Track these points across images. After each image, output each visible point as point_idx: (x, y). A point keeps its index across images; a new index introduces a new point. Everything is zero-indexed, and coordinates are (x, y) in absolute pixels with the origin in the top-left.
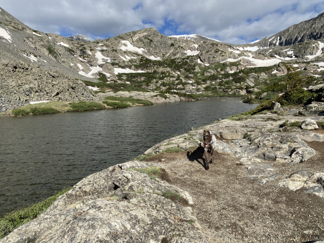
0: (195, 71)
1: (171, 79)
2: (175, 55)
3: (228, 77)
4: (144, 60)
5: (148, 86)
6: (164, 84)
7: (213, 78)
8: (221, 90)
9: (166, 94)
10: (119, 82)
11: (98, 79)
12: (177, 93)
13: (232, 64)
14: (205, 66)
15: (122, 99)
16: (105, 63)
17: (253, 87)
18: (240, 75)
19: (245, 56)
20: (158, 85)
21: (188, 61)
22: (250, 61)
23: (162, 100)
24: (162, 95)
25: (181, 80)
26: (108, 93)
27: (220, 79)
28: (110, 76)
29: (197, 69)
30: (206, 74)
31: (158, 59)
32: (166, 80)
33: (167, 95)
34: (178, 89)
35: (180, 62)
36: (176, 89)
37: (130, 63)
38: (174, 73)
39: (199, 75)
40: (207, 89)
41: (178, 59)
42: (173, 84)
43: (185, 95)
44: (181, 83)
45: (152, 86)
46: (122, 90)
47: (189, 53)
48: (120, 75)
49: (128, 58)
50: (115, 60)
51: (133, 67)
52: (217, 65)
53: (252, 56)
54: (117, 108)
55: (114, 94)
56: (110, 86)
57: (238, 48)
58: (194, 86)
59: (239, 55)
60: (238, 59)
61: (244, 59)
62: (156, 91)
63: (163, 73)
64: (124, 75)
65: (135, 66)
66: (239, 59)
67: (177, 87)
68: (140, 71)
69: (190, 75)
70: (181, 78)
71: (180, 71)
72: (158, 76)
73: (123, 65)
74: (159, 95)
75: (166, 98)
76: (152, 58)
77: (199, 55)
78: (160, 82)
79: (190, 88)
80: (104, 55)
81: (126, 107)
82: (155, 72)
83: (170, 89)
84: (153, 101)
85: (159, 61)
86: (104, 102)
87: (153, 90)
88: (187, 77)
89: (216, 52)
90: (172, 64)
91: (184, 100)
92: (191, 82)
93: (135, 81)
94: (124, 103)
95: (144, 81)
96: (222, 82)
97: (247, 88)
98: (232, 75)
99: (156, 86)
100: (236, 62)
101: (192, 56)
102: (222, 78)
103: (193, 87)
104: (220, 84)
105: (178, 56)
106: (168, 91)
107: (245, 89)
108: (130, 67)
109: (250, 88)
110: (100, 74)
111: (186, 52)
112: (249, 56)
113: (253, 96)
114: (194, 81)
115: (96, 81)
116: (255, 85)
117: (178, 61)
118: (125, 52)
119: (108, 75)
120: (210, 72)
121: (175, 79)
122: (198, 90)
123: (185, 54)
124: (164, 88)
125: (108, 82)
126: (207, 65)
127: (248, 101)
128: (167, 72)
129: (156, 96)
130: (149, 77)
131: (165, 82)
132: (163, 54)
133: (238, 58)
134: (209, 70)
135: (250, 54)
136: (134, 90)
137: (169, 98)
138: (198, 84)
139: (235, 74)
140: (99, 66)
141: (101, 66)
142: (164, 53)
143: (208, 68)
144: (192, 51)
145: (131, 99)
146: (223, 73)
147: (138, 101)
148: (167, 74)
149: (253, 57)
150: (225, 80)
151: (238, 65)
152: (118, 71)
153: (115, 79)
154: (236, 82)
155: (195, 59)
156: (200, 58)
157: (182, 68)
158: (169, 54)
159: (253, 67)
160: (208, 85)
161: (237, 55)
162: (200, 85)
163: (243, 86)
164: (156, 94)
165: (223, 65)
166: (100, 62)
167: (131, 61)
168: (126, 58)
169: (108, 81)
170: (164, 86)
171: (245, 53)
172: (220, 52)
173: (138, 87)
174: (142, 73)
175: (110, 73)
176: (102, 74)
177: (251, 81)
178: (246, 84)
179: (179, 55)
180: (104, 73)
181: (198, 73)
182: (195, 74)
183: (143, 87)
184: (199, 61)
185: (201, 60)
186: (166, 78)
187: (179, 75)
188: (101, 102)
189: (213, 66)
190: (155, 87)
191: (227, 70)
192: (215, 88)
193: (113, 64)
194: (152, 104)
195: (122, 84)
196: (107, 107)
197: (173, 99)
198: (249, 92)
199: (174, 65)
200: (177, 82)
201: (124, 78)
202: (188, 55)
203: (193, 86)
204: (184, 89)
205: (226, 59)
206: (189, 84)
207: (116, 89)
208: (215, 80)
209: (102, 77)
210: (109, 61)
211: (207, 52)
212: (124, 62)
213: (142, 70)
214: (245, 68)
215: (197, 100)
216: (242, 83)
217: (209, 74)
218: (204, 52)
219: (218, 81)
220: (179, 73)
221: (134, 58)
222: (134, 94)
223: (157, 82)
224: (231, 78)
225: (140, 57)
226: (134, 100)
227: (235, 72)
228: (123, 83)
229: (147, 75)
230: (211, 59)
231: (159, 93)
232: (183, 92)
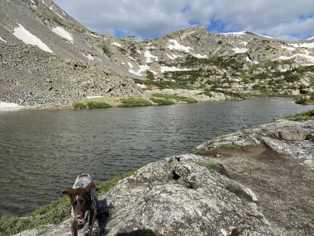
0: (243, 69)
1: (217, 77)
2: (222, 53)
3: (280, 75)
4: (191, 59)
5: (192, 84)
6: (209, 83)
7: (262, 76)
8: (271, 89)
9: (210, 92)
10: (165, 80)
11: (146, 77)
12: (222, 92)
13: (285, 62)
14: (254, 64)
15: (167, 96)
16: (152, 61)
17: (308, 87)
18: (294, 73)
19: (301, 53)
20: (203, 83)
21: (236, 58)
22: (306, 59)
23: (206, 98)
24: (207, 93)
25: (228, 78)
26: (155, 90)
27: (270, 77)
28: (157, 75)
29: (245, 67)
30: (254, 72)
31: (205, 57)
32: (211, 78)
33: (212, 93)
34: (224, 87)
35: (227, 60)
36: (221, 87)
37: (176, 61)
38: (220, 71)
39: (247, 73)
40: (255, 87)
41: (225, 56)
42: (219, 82)
43: (231, 94)
44: (227, 81)
45: (197, 84)
46: (167, 88)
47: (237, 50)
48: (166, 74)
49: (175, 56)
50: (162, 58)
51: (179, 65)
52: (268, 63)
53: (309, 53)
54: (163, 104)
55: (160, 91)
56: (156, 84)
57: (292, 45)
58: (241, 85)
59: (294, 52)
60: (291, 57)
61: (298, 57)
62: (200, 89)
63: (208, 71)
64: (170, 74)
65: (181, 64)
66: (294, 56)
67: (223, 86)
68: (186, 69)
69: (237, 73)
70: (227, 76)
71: (227, 69)
72: (203, 73)
73: (169, 63)
74: (204, 93)
75: (210, 96)
76: (199, 56)
77: (248, 52)
78: (205, 80)
79: (237, 87)
80: (152, 54)
81: (170, 104)
82: (201, 70)
83: (215, 87)
84: (198, 98)
85: (205, 59)
86: (151, 99)
87: (197, 88)
88: (234, 75)
89: (267, 49)
90: (219, 62)
91: (230, 98)
92: (238, 80)
93: (179, 79)
94: (170, 100)
95: (189, 79)
96: (272, 81)
97: (302, 89)
98: (284, 74)
99: (200, 84)
100: (289, 60)
101: (240, 54)
102: (273, 77)
103: (240, 86)
104: (270, 83)
105: (225, 53)
106: (213, 89)
107: (299, 88)
108: (176, 66)
109: (305, 88)
110: (148, 72)
111: (234, 49)
112: (305, 53)
113: (308, 97)
114: (241, 80)
115: (144, 79)
116: (311, 85)
117: (225, 59)
118: (172, 51)
119: (155, 73)
120: (259, 70)
121: (221, 77)
122: (245, 89)
123: (233, 51)
124: (209, 86)
125: (155, 80)
126: (257, 63)
127: (302, 102)
128: (213, 70)
129: (201, 94)
130: (195, 75)
131: (211, 80)
132: (210, 52)
133: (292, 55)
134: (258, 68)
135: (306, 51)
136: (178, 87)
137: (214, 96)
138: (246, 82)
139: (288, 72)
140: (147, 64)
141: (149, 64)
142: (211, 51)
143: (258, 66)
144: (240, 48)
145: (175, 96)
146: (273, 71)
147: (183, 98)
148: (213, 72)
149: (309, 55)
150: (276, 79)
151: (291, 63)
152: (164, 69)
153: (161, 77)
154: (288, 81)
155: (243, 57)
156: (249, 55)
157: (229, 66)
158: (216, 52)
159: (310, 65)
160: (256, 84)
161: (290, 53)
162: (247, 83)
163: (296, 86)
164: (201, 92)
165: (274, 63)
166: (149, 61)
167: (177, 59)
168: (173, 57)
169: (154, 79)
170: (209, 84)
171: (301, 50)
172: (272, 49)
173: (183, 85)
174: (188, 71)
175: (157, 71)
176: (149, 72)
177: (306, 81)
178: (299, 84)
179: (226, 53)
180: (152, 71)
181: (246, 71)
182: (243, 72)
183: (188, 85)
184: (247, 59)
185: (250, 58)
186: (211, 76)
187: (225, 73)
188: (148, 99)
189: (263, 64)
190: (200, 85)
191: (279, 68)
192: (264, 87)
193: (160, 63)
194: (196, 102)
195: (167, 82)
196: (153, 103)
197: (219, 97)
198: (303, 92)
199: (220, 64)
200: (223, 80)
201: (170, 76)
202: (236, 52)
203: (239, 84)
204: (230, 87)
205: (277, 57)
206: (235, 82)
207: (162, 86)
208: (264, 79)
209: (150, 75)
210: (157, 60)
211: (257, 49)
212: (170, 60)
213: (188, 68)
214: (300, 66)
215: (244, 99)
216: (295, 82)
217: (258, 73)
218: (253, 50)
219: (268, 79)
220: (225, 71)
221: (181, 56)
222: (179, 92)
223: (202, 80)
224: (282, 77)
225: (186, 55)
226: (178, 97)
227: (287, 71)
228: (168, 80)
229: (192, 73)
230: (261, 57)
231: (204, 91)
232: (229, 90)
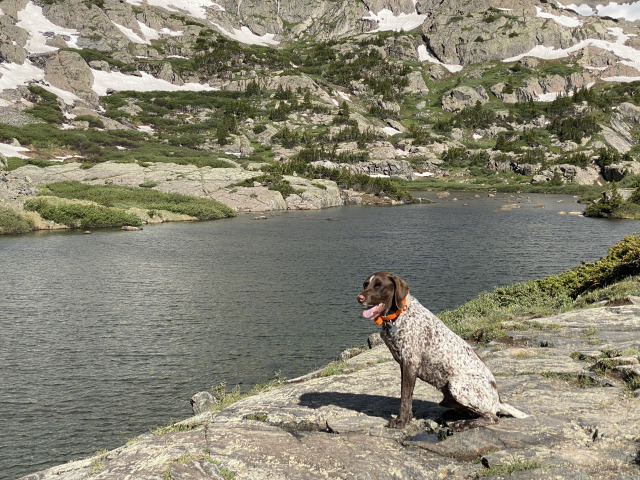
0: (408, 89)
1: (316, 119)
2: (332, 27)
3: (534, 115)
4: (213, 45)
5: (222, 142)
6: (287, 140)
7: (476, 118)
8: (506, 165)
9: (287, 178)
10: (111, 125)
11: (28, 112)
12: (332, 175)
13: (551, 68)
14: (447, 72)
15: (109, 194)
16: (54, 49)
17: (627, 157)
18: (579, 108)
19: (599, 36)
20: (265, 139)
21: (382, 50)
22: (618, 58)
23: (269, 201)
24: (274, 179)
25: (354, 123)
26: (59, 169)
27: (501, 122)
28: (77, 103)
29: (416, 84)
30: (449, 104)
31: (268, 39)
32: (295, 122)
33: (293, 179)
34: (342, 159)
35: (349, 56)
36: (332, 157)
37: (154, 53)
38: (326, 97)
39: (422, 105)
40: (450, 159)
41: (343, 41)
42: (322, 138)
43: (362, 182)
44: (353, 135)
45: (241, 144)
46: (119, 158)
47: (387, 20)
48: (114, 100)
49: (150, 33)
50: (97, 38)
51: (167, 68)
52: (491, 71)
53: (625, 38)
54: (85, 227)
55: (84, 172)
56: (72, 142)
57: (572, 7)
58: (403, 148)
59: (577, 34)
60: (570, 50)
61: (593, 49)
62: (252, 165)
63: (283, 95)
64: (130, 101)
65: (175, 63)
66: (577, 47)
67: (338, 152)
68: (194, 86)
69: (388, 106)
70: (352, 116)
71: (350, 90)
72: (263, 105)
73: (127, 59)
74: (260, 179)
75: (286, 191)
76: (244, 36)
77: (425, 29)
78: (272, 129)
79: (388, 156)
80: (53, 20)
81: (118, 225)
82: (253, 90)
83: (307, 156)
84: (236, 202)
85: (270, 51)
86: (30, 207)
87: (243, 161)
88: (376, 113)
89: (490, 20)
90: (322, 61)
91: (359, 200)
92: (389, 131)
93: (171, 123)
94: (116, 209)
95: (208, 126)
96: (509, 135)
97: (604, 159)
98: (548, 109)
99: (254, 143)
100: (562, 61)
101: (396, 35)
102: (510, 119)
103: (400, 152)
104: (501, 143)
105: (342, 31)
106: (301, 166)
107: (597, 162)
108: (155, 70)
109: (616, 160)
110: (34, 91)
111: (372, 17)
112: (613, 38)
113: (625, 194)
114: (402, 130)
115: (18, 121)
116: (635, 150)
117: (344, 51)
118: (136, 11)
119: (66, 97)
120: (464, 97)
121: (330, 118)
122: (417, 163)
123: (372, 24)
124: (285, 154)
125: (66, 126)
126: (454, 68)
127: (604, 212)
128: (299, 90)
129: (248, 183)
130: (231, 110)
131: (292, 128)
132: (285, 23)
133: (571, 44)
134: (460, 89)
135: (617, 31)
136: (166, 156)
137: (299, 192)
138: (419, 139)
139: (560, 105)
140: (31, 59)
141: (39, 61)
142: (291, 20)
143: (459, 79)
144: (396, 14)
145: (146, 194)
146: (512, 99)
147: (176, 202)
148: (301, 101)
149: (627, 44)
150: (521, 128)
151: (570, 72)
152: (105, 81)
153: (93, 113)
154: (562, 137)
155: (407, 46)
156: (426, 40)
157: (357, 78)
158: (308, 22)
159: (629, 80)
160: (455, 144)
161: (566, 35)
162: (425, 144)
163: (587, 153)
164: (248, 175)
165: (514, 70)
166: (37, 45)
167: (159, 45)
168: (140, 34)
169: (64, 120)
170: (288, 145)
171: (599, 28)
172: (503, 21)
173: (185, 147)
174: (203, 93)
175: (75, 90)
176: (41, 92)
177: (620, 134)
178: (599, 144)
179: (346, 27)
180: (52, 89)
181: (418, 97)
182: (408, 103)
183: (206, 147)
184: (422, 53)
185: (431, 50)
186: (294, 116)
187: (344, 105)
188: (18, 208)
189: (477, 73)
190: (252, 149)
191: (529, 90)
192: (483, 158)
193: (88, 56)
194: (229, 215)
195: (121, 134)
196: (40, 222)
197: (317, 195)
198: (610, 176)
199: (325, 68)
200: (336, 130)
201: (132, 109)
202: (383, 27)
203: (397, 146)
204: (363, 158)
205: (524, 49)
206: (382, 137)
207: (97, 151)
208: (483, 127)
209: (43, 103)
210: (72, 43)
211: (455, 19)
212: (131, 47)
213: (203, 80)
214: (600, 83)
215: (411, 201)
216: (585, 141)
217: (460, 105)
218: (442, 20)
219: (495, 129)
220: (345, 97)
221: (174, 34)
222: (164, 174)
223: (258, 130)
224: (543, 121)
225: (196, 31)
226: (158, 197)
227: (558, 98)
228: (125, 128)
229: (221, 100)
230: (470, 46)
231: (260, 173)
232: (355, 169)
